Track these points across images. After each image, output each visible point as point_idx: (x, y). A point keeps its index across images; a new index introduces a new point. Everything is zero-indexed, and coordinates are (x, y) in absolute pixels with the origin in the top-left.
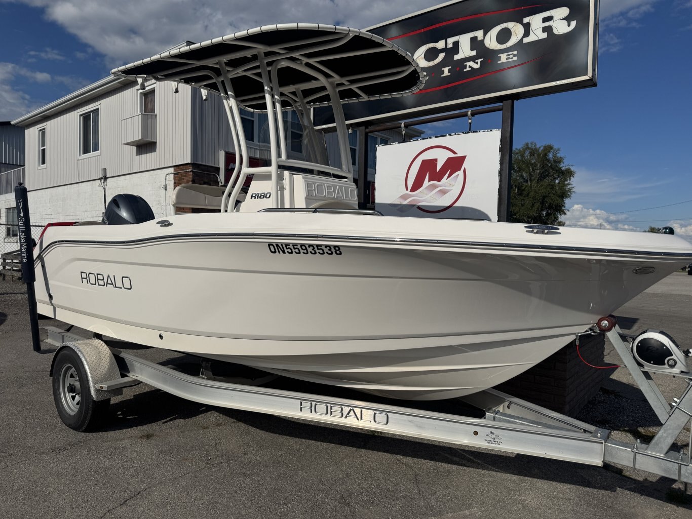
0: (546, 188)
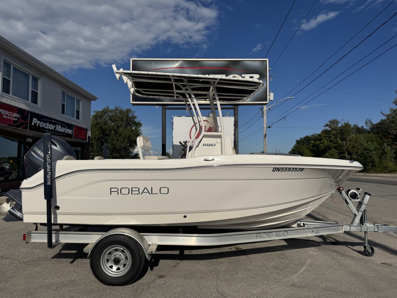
0: (130, 132)
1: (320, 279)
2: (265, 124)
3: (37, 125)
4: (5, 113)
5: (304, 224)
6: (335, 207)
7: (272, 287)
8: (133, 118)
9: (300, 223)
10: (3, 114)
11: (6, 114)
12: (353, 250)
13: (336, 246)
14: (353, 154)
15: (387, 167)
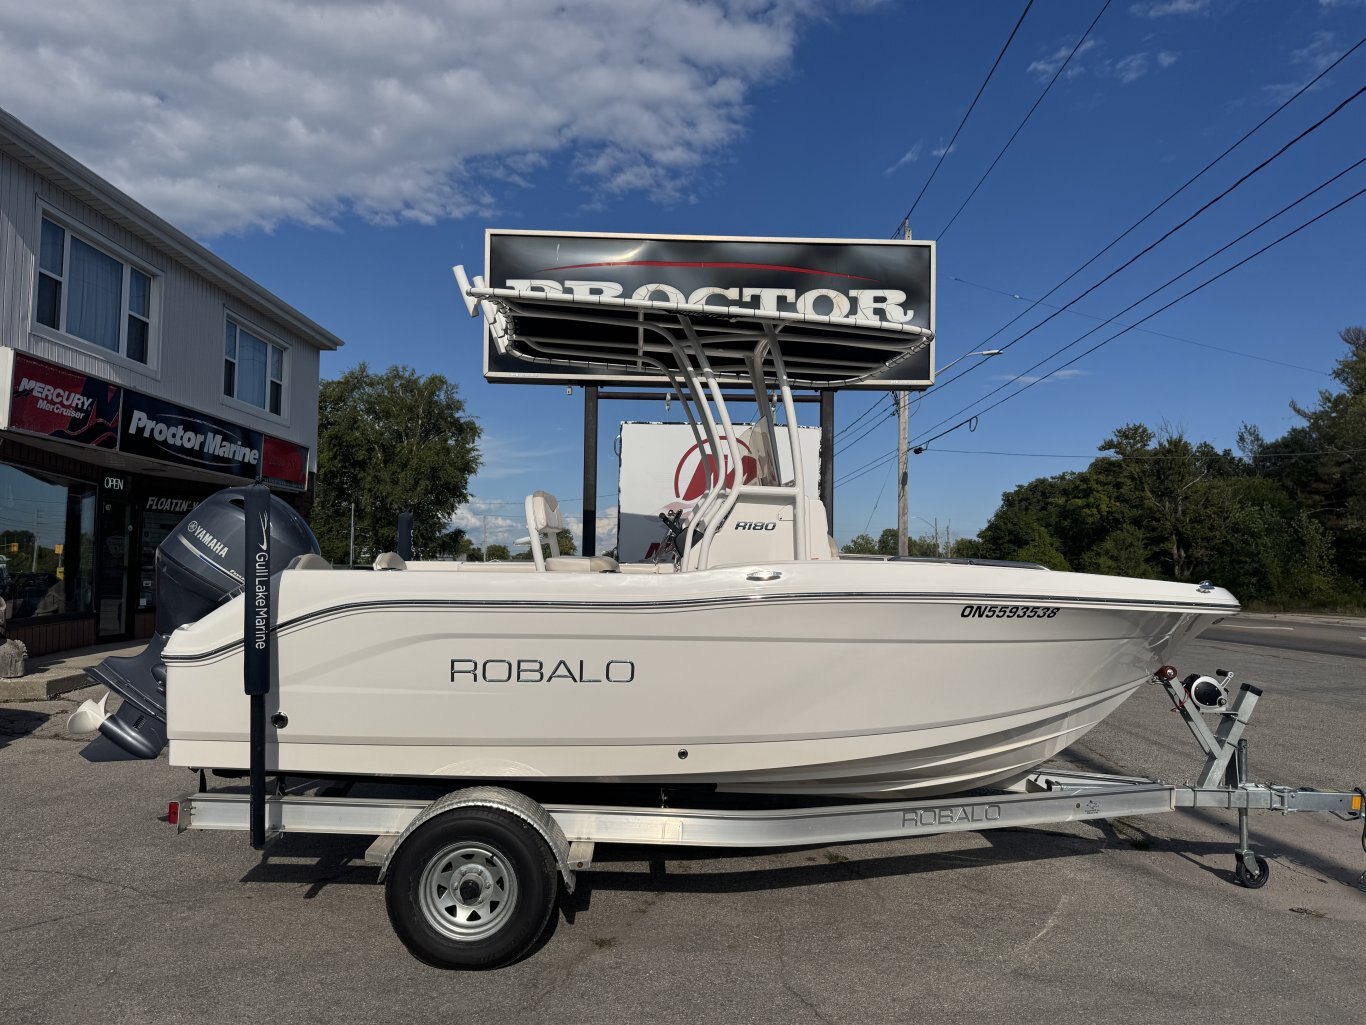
0: (437, 454)
1: (1101, 955)
2: (905, 438)
3: (147, 434)
4: (45, 392)
5: (1048, 783)
6: (1139, 726)
7: (954, 979)
8: (449, 407)
9: (1036, 780)
10: (39, 395)
11: (47, 396)
12: (1203, 867)
13: (1148, 854)
14: (1197, 544)
15: (1308, 592)
